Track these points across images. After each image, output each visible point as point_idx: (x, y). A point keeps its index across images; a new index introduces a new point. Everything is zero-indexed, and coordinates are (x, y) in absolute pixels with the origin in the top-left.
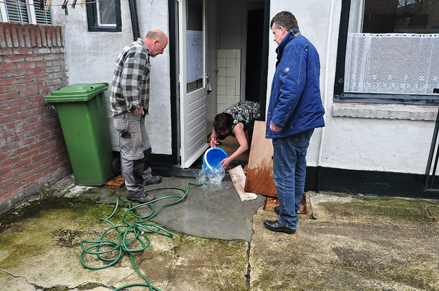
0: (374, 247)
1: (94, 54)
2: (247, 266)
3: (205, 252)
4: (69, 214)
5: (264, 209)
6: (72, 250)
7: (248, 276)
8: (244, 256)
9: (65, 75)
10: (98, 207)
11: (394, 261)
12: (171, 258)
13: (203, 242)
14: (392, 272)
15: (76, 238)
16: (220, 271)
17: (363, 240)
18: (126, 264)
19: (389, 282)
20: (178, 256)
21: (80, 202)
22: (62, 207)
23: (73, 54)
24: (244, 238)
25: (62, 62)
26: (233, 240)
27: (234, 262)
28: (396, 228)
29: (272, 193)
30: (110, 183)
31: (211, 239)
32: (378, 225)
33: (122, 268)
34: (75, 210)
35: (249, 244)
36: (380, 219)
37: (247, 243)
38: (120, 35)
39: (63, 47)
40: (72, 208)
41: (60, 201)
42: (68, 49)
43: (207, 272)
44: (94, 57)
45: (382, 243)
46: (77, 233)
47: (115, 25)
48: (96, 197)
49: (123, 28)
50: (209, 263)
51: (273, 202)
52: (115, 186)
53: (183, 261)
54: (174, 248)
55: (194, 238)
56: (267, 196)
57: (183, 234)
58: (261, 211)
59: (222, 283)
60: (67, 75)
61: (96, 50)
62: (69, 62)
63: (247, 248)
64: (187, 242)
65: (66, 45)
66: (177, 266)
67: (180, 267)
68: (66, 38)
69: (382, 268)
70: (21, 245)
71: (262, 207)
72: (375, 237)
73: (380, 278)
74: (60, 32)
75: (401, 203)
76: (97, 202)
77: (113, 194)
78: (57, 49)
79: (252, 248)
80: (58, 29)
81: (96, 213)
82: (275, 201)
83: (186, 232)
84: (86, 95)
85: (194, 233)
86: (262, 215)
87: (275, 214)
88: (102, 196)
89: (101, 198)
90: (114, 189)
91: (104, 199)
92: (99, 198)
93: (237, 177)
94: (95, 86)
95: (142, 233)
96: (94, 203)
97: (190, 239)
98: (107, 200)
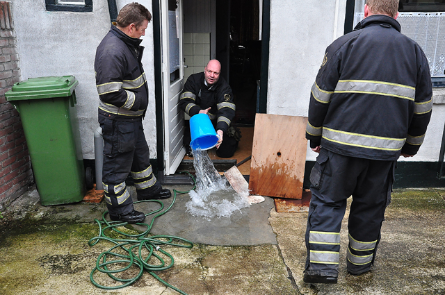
0: (406, 238)
1: (55, 40)
2: (285, 268)
3: (234, 260)
4: (48, 238)
5: (276, 210)
6: (74, 275)
7: (291, 278)
8: (278, 260)
9: (16, 66)
10: (81, 226)
11: (431, 249)
12: (199, 270)
13: (227, 251)
14: (433, 259)
15: (74, 263)
16: (260, 276)
17: (393, 232)
18: (151, 282)
19: (434, 268)
20: (207, 268)
21: (55, 223)
22: (34, 231)
23: (26, 39)
24: (270, 241)
25: (12, 49)
26: (260, 245)
27: (271, 266)
28: (420, 218)
29: (279, 193)
30: (87, 198)
31: (234, 247)
32: (401, 216)
33: (148, 288)
34: (53, 232)
35: (278, 247)
36: (401, 211)
37: (275, 247)
38: (90, 16)
39: (12, 29)
40: (48, 231)
41: (27, 225)
42: (18, 33)
43: (246, 280)
44: (56, 43)
45: (412, 233)
46: (70, 257)
47: (84, 3)
48: (74, 216)
49: (94, 6)
50: (244, 271)
51: (283, 204)
52: (94, 201)
53: (215, 272)
54: (198, 259)
55: (215, 248)
56: (274, 198)
57: (200, 245)
58: (273, 213)
59: (268, 288)
60: (18, 66)
61: (57, 34)
62: (20, 49)
63: (277, 252)
64: (209, 253)
65: (16, 27)
66: (211, 277)
67: (215, 277)
68: (15, 18)
69: (421, 256)
70: (5, 279)
71: (274, 209)
72: (403, 228)
73: (423, 266)
74: (8, 10)
75: (416, 194)
76: (77, 221)
77: (94, 210)
78: (6, 32)
79: (282, 251)
80: (6, 6)
81: (83, 234)
82: (284, 202)
83: (202, 242)
84: (68, 89)
85: (212, 242)
86: (277, 217)
87: (291, 215)
88: (81, 214)
89: (81, 216)
90: (93, 205)
91: (85, 217)
92: (77, 216)
93: (235, 179)
94: (70, 79)
95: (158, 247)
96: (73, 222)
97: (212, 249)
98: (89, 218)
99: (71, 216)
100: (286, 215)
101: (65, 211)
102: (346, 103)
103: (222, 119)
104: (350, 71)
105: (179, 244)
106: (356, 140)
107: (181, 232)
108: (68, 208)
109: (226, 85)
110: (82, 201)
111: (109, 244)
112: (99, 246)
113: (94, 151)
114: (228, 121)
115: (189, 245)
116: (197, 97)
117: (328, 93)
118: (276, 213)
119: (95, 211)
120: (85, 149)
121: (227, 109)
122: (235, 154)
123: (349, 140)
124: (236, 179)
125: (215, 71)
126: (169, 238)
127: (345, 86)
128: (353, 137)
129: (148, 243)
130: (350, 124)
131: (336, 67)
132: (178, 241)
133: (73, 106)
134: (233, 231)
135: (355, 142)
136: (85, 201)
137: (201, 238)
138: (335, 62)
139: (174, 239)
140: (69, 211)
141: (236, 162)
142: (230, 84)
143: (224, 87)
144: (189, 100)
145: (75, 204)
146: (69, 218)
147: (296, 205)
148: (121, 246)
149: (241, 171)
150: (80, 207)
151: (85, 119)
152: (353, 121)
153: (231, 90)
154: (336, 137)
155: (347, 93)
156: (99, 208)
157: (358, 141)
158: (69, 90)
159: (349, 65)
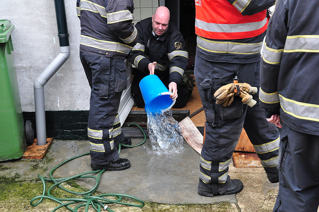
5: (234, 165)
10: (21, 185)
13: (181, 210)
30: (27, 154)
31: (189, 205)
35: (237, 206)
37: (234, 205)
48: (13, 174)
51: (241, 158)
52: (35, 157)
55: (168, 207)
57: (152, 204)
63: (237, 210)
76: (16, 180)
77: (35, 167)
79: (242, 210)
81: (24, 193)
82: (243, 156)
83: (154, 201)
84: (4, 34)
85: (164, 200)
86: (235, 173)
87: (251, 170)
88: (21, 172)
89: (21, 174)
90: (34, 161)
91: (25, 175)
92: (17, 174)
93: (188, 131)
94: (5, 24)
95: (106, 207)
96: (13, 181)
97: (164, 209)
98: (30, 176)
99: (10, 174)
100: (245, 170)
101: (4, 169)
102: (298, 66)
103: (175, 69)
104: (298, 24)
105: (128, 203)
106: (312, 112)
107: (131, 189)
108: (6, 165)
109: (176, 32)
110: (22, 157)
111: (53, 204)
112: (42, 207)
113: (34, 103)
114: (180, 71)
115: (140, 204)
116: (146, 48)
117: (276, 51)
118: (234, 168)
119: (36, 169)
120: (23, 101)
121: (178, 58)
122: (188, 104)
123: (303, 113)
124: (190, 131)
125: (163, 23)
126: (118, 197)
127: (295, 44)
128: (307, 109)
129: (95, 202)
130: (303, 93)
131: (283, 19)
132: (127, 199)
133: (10, 53)
134: (187, 188)
135: (311, 115)
136: (25, 157)
137: (153, 197)
138: (281, 12)
139: (123, 198)
140: (7, 169)
141: (189, 113)
142: (181, 30)
143: (174, 34)
144: (137, 53)
145: (14, 161)
146: (8, 176)
147: (256, 159)
148: (66, 206)
149: (194, 122)
150: (19, 164)
151: (23, 67)
152: (306, 88)
153: (182, 37)
154: (290, 108)
155: (297, 53)
156: (41, 165)
157: (315, 114)
158: (5, 36)
159: (298, 17)
